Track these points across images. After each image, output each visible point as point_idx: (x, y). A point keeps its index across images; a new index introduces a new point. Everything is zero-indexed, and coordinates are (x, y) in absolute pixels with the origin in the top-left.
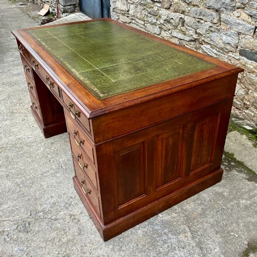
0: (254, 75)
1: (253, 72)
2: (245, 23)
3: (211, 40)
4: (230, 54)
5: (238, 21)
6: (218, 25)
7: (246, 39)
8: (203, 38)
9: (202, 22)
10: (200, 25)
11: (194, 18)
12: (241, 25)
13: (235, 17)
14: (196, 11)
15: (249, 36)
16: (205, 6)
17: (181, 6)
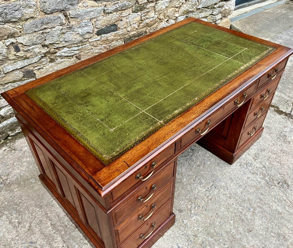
0: (114, 42)
1: (113, 41)
2: (95, 8)
3: (66, 42)
4: (90, 40)
5: (89, 10)
6: (66, 24)
7: (100, 20)
8: (57, 46)
9: (47, 31)
10: (47, 35)
11: (34, 33)
12: (92, 11)
13: (84, 8)
14: (35, 24)
15: (101, 17)
16: (43, 13)
17: (5, 29)
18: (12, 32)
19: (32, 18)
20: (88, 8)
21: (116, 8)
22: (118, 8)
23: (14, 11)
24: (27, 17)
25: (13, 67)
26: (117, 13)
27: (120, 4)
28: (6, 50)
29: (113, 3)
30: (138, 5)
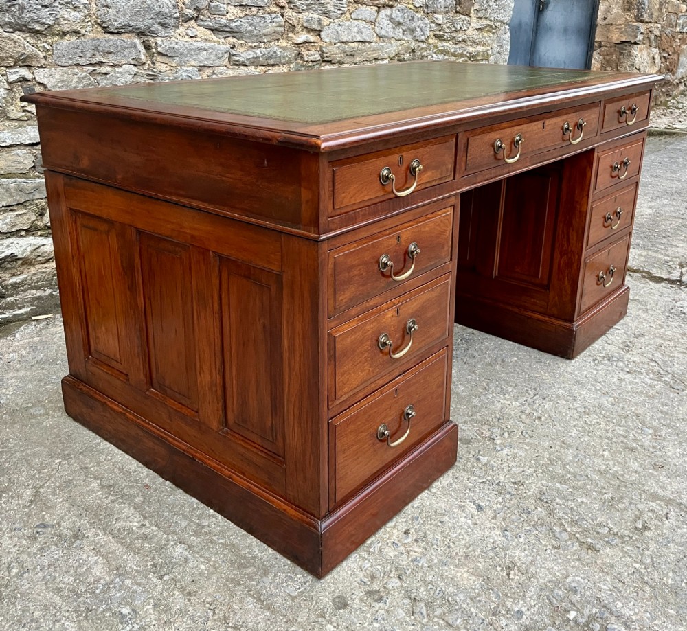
2: (213, 44)
5: (198, 45)
6: (147, 66)
7: (221, 74)
9: (104, 69)
10: (102, 79)
11: (75, 67)
12: (205, 50)
13: (187, 39)
14: (80, 47)
15: (222, 68)
16: (99, 29)
17: (12, 42)
18: (27, 53)
19: (76, 32)
20: (197, 41)
21: (255, 56)
22: (259, 57)
23: (40, 7)
24: (66, 28)
25: (13, 136)
26: (256, 69)
27: (264, 51)
28: (6, 92)
29: (250, 44)
30: (302, 62)
